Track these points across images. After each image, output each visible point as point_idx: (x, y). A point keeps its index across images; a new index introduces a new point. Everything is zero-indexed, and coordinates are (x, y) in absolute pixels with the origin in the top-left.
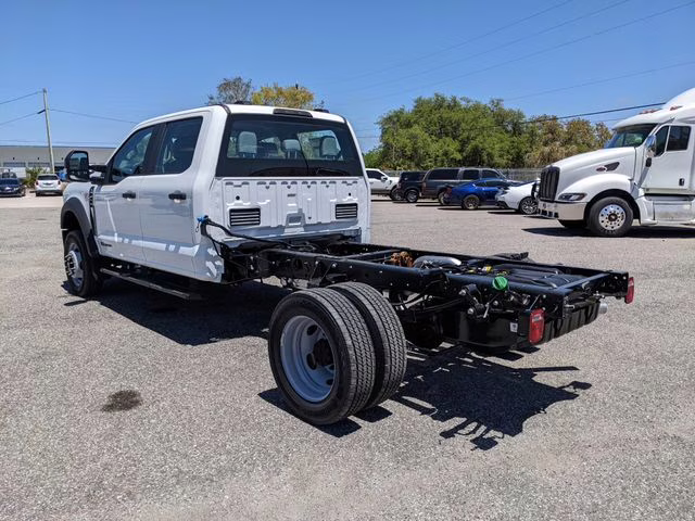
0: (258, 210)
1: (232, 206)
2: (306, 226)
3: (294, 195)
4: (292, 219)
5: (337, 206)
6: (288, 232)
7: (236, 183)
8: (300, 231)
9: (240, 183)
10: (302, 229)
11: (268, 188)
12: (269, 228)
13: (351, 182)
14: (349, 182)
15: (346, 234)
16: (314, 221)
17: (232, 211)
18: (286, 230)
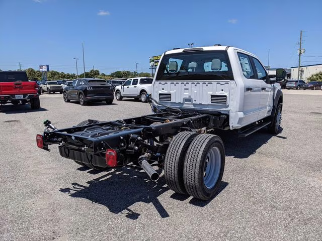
0: (170, 94)
1: (160, 92)
2: (194, 105)
3: (188, 89)
4: (186, 100)
5: (212, 96)
6: (185, 106)
7: (162, 83)
8: (191, 106)
9: (164, 83)
10: (193, 106)
11: (175, 85)
12: (175, 103)
13: (224, 83)
14: (221, 83)
15: (223, 112)
16: (197, 102)
17: (160, 94)
18: (184, 105)
